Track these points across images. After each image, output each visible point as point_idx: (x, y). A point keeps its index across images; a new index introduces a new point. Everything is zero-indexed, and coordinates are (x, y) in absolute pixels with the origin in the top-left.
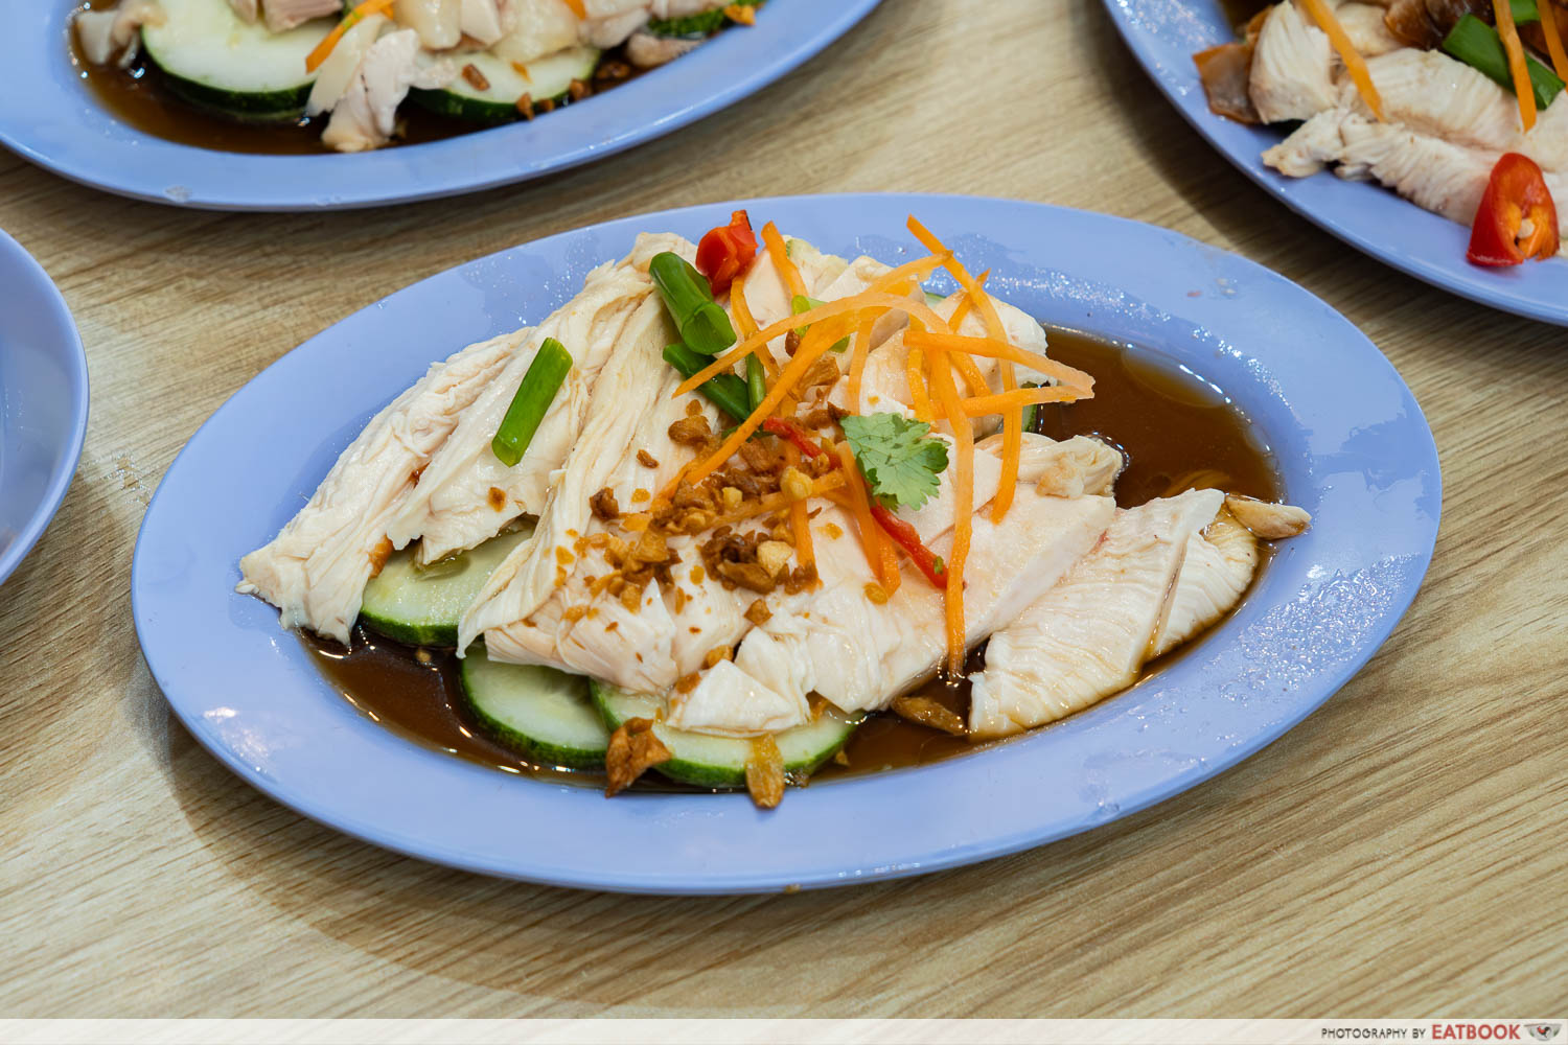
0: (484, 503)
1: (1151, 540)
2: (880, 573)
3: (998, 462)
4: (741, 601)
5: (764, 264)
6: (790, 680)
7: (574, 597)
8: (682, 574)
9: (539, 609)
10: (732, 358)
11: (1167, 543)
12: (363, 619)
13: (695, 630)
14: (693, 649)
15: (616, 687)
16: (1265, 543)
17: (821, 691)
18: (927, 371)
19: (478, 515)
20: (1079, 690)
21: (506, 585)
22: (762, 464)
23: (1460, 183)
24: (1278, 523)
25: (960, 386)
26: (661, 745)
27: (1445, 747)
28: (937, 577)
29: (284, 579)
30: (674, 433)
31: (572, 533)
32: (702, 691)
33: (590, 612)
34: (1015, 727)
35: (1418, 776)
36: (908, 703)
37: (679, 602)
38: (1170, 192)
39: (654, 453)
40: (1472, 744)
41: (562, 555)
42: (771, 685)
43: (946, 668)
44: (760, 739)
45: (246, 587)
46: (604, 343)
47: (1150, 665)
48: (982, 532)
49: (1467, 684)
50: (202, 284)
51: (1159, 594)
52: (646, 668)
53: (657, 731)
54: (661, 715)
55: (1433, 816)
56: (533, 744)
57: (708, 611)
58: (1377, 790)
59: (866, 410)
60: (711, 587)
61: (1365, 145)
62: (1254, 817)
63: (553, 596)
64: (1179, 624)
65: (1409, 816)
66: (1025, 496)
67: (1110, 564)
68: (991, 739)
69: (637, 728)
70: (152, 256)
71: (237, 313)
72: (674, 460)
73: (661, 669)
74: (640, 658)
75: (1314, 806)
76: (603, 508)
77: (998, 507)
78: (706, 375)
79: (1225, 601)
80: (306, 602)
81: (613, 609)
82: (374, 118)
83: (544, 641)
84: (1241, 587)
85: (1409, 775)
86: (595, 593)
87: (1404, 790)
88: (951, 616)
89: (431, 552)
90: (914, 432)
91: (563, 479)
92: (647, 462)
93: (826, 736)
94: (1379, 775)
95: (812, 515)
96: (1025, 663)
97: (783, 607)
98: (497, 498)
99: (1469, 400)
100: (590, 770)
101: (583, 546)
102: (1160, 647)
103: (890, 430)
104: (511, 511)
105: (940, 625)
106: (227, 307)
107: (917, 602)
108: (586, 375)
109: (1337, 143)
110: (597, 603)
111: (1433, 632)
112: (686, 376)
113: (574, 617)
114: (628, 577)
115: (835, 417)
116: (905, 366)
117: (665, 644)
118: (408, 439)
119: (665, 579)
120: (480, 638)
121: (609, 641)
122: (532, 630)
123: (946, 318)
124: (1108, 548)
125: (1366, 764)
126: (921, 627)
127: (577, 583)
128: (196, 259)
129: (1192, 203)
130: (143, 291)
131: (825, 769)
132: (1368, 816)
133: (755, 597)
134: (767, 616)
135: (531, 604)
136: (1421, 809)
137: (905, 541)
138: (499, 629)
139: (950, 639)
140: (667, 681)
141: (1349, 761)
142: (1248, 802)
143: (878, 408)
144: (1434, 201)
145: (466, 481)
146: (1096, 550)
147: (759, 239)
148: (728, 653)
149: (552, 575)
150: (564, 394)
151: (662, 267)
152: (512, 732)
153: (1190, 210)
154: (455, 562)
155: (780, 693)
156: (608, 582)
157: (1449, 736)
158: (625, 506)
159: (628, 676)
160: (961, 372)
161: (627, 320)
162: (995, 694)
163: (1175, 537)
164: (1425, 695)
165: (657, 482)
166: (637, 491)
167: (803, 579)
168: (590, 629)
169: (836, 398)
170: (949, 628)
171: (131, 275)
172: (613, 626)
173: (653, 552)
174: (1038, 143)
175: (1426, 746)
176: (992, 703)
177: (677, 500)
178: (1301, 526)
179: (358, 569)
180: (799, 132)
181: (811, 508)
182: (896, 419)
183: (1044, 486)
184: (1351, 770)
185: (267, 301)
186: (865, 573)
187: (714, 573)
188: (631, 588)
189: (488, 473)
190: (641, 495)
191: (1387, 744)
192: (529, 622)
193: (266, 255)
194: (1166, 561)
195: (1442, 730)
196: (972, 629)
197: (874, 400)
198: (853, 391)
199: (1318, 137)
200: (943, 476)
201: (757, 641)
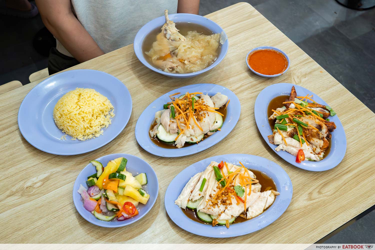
0: (198, 195)
1: (264, 197)
2: (238, 202)
3: (249, 189)
4: (225, 206)
5: (225, 167)
6: (230, 215)
7: (208, 207)
8: (219, 204)
9: (205, 207)
10: (222, 179)
11: (266, 197)
12: (187, 207)
13: (220, 210)
14: (220, 212)
15: (213, 215)
16: (275, 196)
17: (233, 215)
18: (242, 179)
19: (198, 196)
20: (257, 214)
21: (201, 204)
22: (226, 192)
23: (295, 152)
24: (277, 194)
25: (245, 180)
26: (218, 222)
27: (293, 217)
28: (243, 202)
29: (179, 203)
30: (217, 187)
31: (208, 199)
32: (221, 216)
33: (210, 208)
34: (251, 218)
35: (290, 221)
36: (241, 215)
37: (219, 207)
38: (265, 149)
39: (215, 190)
40: (295, 217)
41: (207, 202)
42: (228, 215)
43: (244, 211)
44: (227, 220)
45: (175, 204)
46: (209, 177)
47: (264, 210)
48: (248, 197)
49: (295, 210)
50: (165, 163)
51: (265, 203)
52: (216, 214)
53: (217, 220)
54: (217, 218)
55: (291, 225)
56: (205, 221)
57: (222, 208)
58: (286, 222)
59: (236, 185)
60: (222, 205)
61: (285, 148)
62: (274, 226)
63: (206, 206)
64: (267, 206)
65: (289, 225)
66: (252, 192)
67: (260, 199)
68: (249, 219)
69: (215, 220)
70: (159, 160)
71: (169, 167)
72: (217, 190)
73: (217, 214)
74: (215, 213)
75: (280, 224)
76: (210, 196)
77: (249, 194)
78: (220, 181)
79: (272, 203)
80: (181, 205)
81: (212, 208)
82: (182, 145)
83: (205, 211)
84: (273, 201)
85: (289, 221)
86: (210, 206)
87: (289, 222)
88: (245, 206)
89: (193, 200)
90: (241, 188)
91: (206, 193)
92: (214, 191)
93: (233, 220)
94: (287, 220)
95: (231, 197)
96: (252, 211)
97: (229, 207)
98: (200, 195)
99: (296, 176)
100: (211, 223)
101: (209, 200)
102: (265, 208)
103: (239, 187)
104: (201, 196)
105: (244, 207)
106: (168, 166)
107: (242, 204)
108: (208, 181)
109: (283, 148)
110: (211, 207)
111: (292, 204)
112: (218, 181)
113: (209, 209)
114: (214, 205)
115: (233, 186)
116: (240, 178)
117: (218, 212)
118: (190, 188)
119: (217, 205)
120: (199, 210)
121: (212, 211)
122: (204, 210)
123: (243, 173)
124: (260, 198)
125: (285, 219)
126: (242, 207)
127: (209, 205)
128: (164, 160)
129: (268, 151)
130: (159, 164)
131: (233, 223)
132: (285, 225)
133: (226, 206)
134: (227, 208)
135: (204, 207)
136: (290, 225)
137: (240, 199)
138: (201, 209)
139: (245, 208)
140: (217, 215)
141: (284, 219)
142: (274, 224)
143: (237, 185)
144: (292, 154)
145: (197, 193)
146: (259, 198)
147: (224, 164)
148: (224, 212)
149: (206, 204)
150: (206, 183)
151: (214, 167)
152: (203, 220)
153: (267, 152)
154: (196, 201)
155: (229, 216)
156: (212, 205)
157: (293, 216)
158: (212, 195)
159: (214, 215)
160: (245, 179)
161: (211, 173)
162: (249, 214)
163: (267, 197)
164: (291, 211)
165: (216, 193)
166: (213, 194)
167: (230, 204)
168: (210, 210)
169: (233, 184)
170: (245, 207)
171: (158, 162)
172: (213, 210)
173: (216, 202)
174: (251, 143)
175: (291, 217)
176: (249, 215)
177: (218, 196)
178: (279, 194)
179: (186, 202)
180: (226, 142)
181: (231, 196)
182: (239, 186)
183: (254, 191)
184: (284, 220)
185: (172, 165)
186: (236, 202)
187: (222, 204)
188: (214, 206)
189: (199, 192)
190: (214, 195)
191: (287, 217)
192: (204, 209)
193: (171, 160)
194: (266, 199)
195: (293, 215)
196: (247, 207)
197: (237, 184)
198: (235, 183)
199: (281, 147)
200: (244, 193)
201: (226, 210)
